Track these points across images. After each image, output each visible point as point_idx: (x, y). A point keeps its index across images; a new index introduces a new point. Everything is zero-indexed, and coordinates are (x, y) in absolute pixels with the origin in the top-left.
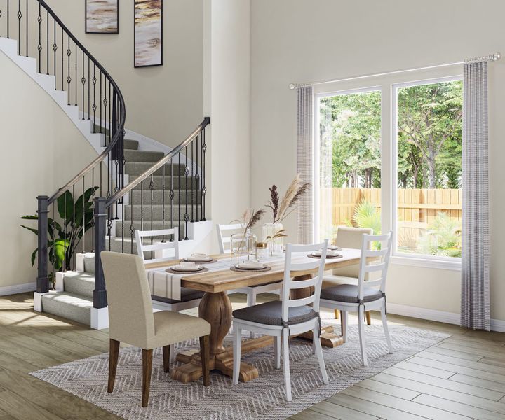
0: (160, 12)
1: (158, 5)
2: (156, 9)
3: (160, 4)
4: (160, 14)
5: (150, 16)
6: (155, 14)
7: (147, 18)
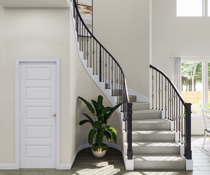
0: (92, 12)
1: (90, 8)
2: (89, 10)
3: (92, 9)
4: (92, 13)
5: (86, 13)
6: (89, 13)
7: (84, 13)
